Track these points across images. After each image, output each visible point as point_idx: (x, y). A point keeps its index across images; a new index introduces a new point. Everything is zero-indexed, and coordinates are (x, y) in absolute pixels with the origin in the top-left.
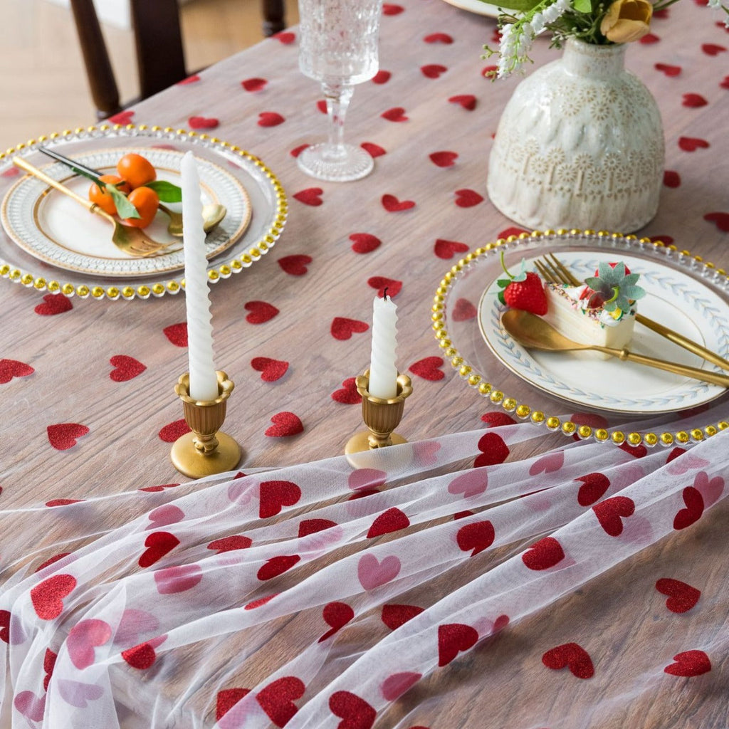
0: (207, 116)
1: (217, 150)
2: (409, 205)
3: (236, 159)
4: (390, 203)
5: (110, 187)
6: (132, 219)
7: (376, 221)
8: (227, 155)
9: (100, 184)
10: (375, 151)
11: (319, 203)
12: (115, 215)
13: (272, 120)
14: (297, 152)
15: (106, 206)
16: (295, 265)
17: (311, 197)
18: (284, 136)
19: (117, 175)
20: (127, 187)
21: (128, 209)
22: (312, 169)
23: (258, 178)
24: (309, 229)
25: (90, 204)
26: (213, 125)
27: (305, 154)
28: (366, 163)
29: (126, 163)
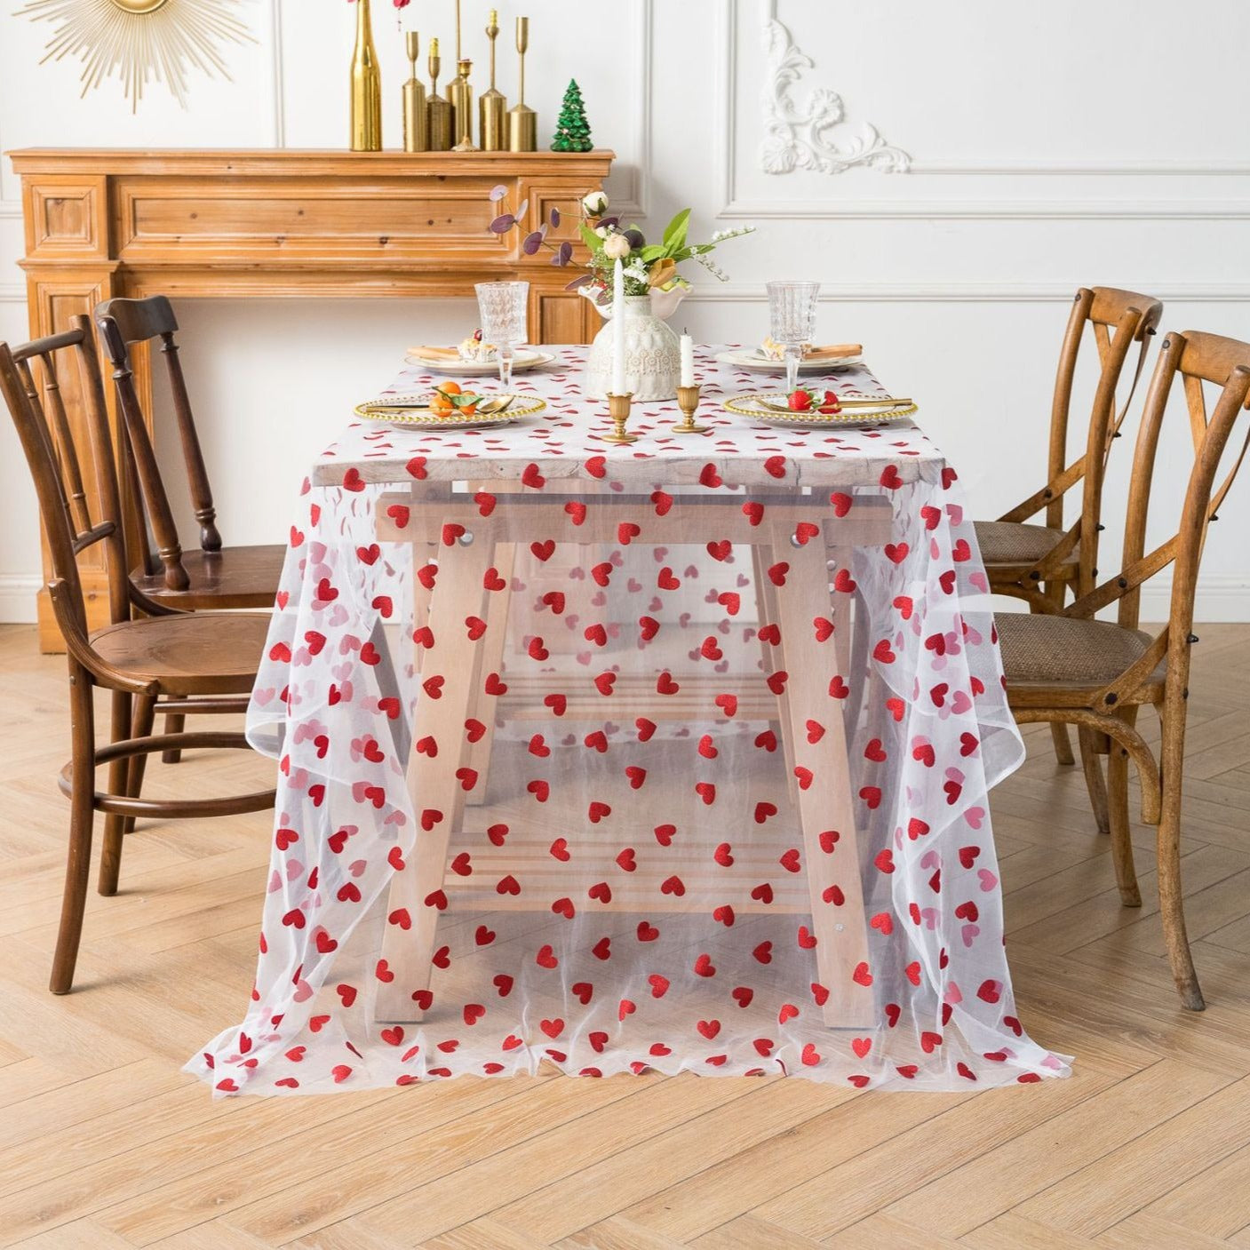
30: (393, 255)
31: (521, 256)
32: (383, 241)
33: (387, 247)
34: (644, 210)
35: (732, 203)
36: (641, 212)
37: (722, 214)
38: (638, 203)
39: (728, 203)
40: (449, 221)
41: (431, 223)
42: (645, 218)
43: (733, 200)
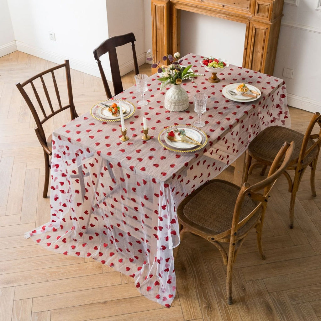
0: (125, 97)
1: (126, 102)
2: (153, 108)
3: (128, 103)
4: (150, 108)
5: (111, 108)
6: (114, 112)
7: (148, 111)
8: (127, 103)
9: (110, 107)
10: (149, 101)
11: (140, 109)
12: (112, 111)
13: (134, 98)
14: (137, 102)
15: (111, 110)
16: (137, 117)
17: (139, 108)
18: (136, 100)
19: (112, 106)
20: (113, 108)
21: (114, 110)
22: (140, 104)
23: (131, 105)
24: (139, 112)
25: (108, 110)
26: (125, 99)
27: (139, 102)
28: (147, 103)
29: (113, 104)
30: (225, 9)
31: (252, 17)
32: (224, 6)
33: (224, 8)
34: (296, 4)
35: (319, 7)
36: (295, 5)
37: (316, 9)
38: (295, 2)
39: (318, 7)
40: (239, 4)
41: (235, 4)
42: (297, 6)
43: (320, 6)
